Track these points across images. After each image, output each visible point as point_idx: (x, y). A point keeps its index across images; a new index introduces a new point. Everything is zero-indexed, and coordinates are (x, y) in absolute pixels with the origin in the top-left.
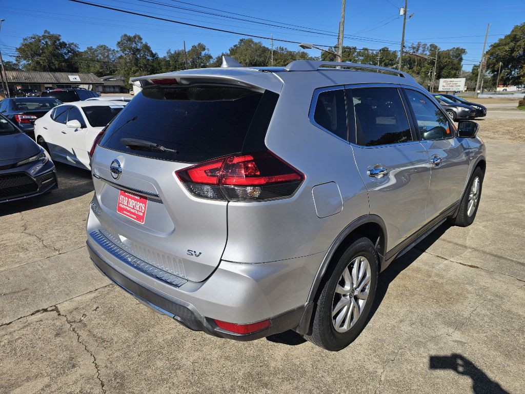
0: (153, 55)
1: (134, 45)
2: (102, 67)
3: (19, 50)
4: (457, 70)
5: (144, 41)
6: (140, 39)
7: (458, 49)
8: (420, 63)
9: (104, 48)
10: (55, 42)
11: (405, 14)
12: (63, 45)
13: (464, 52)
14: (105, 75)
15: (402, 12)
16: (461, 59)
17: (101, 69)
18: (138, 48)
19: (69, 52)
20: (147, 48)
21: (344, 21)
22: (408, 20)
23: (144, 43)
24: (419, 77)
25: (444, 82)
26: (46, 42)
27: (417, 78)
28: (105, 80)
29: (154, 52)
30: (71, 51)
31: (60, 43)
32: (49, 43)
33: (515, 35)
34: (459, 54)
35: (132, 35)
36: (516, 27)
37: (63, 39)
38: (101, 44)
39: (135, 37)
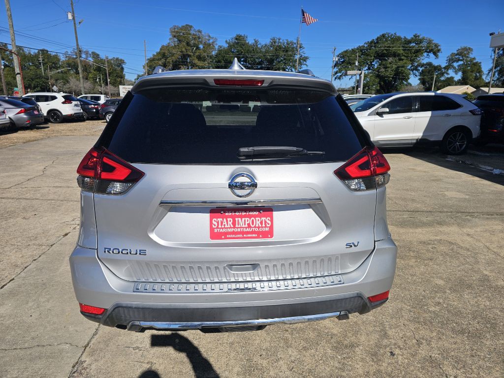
4: (121, 78)
7: (117, 59)
8: (86, 69)
11: (74, 19)
13: (124, 62)
15: (70, 17)
16: (122, 69)
21: (11, 15)
22: (78, 26)
24: (89, 82)
25: (124, 88)
27: (87, 83)
33: (164, 53)
34: (120, 64)
36: (163, 47)
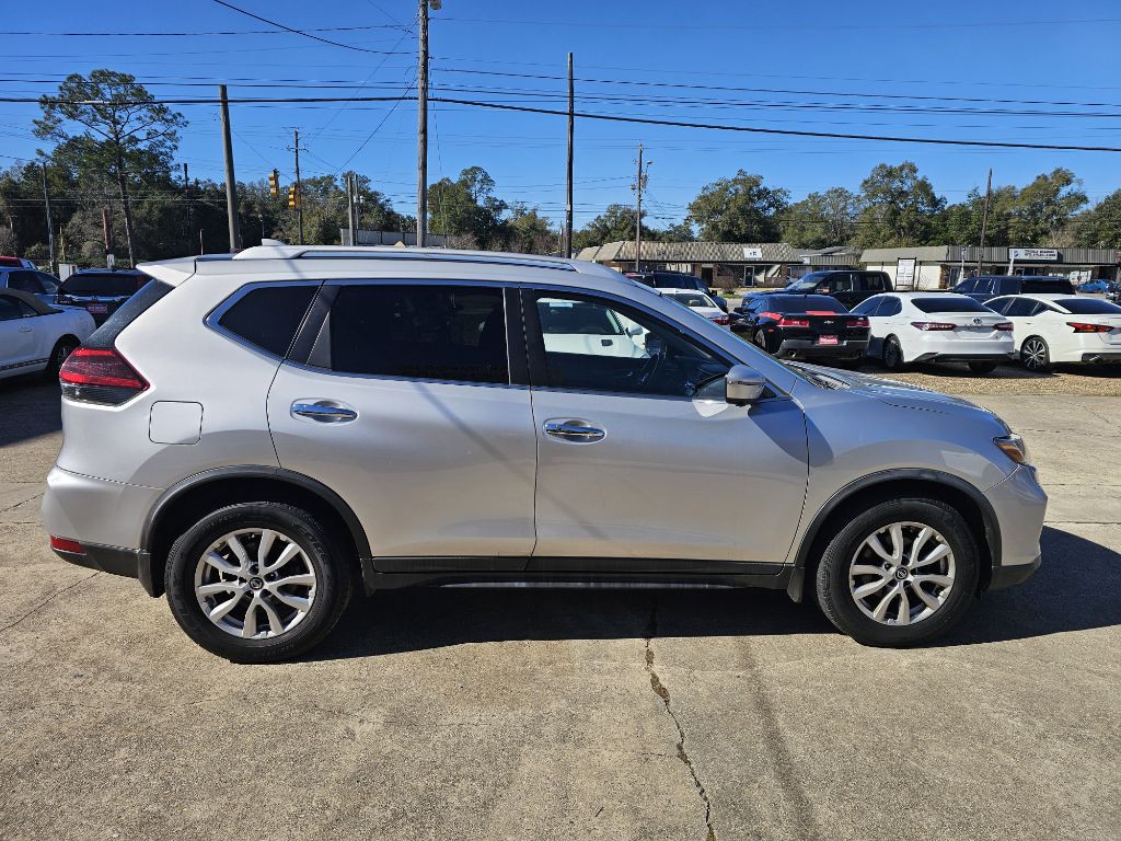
0: (935, 202)
1: (897, 184)
2: (826, 230)
3: (691, 207)
5: (920, 176)
6: (914, 170)
9: (840, 193)
10: (751, 189)
12: (763, 194)
14: (830, 246)
17: (825, 233)
18: (905, 189)
19: (771, 205)
20: (924, 187)
23: (920, 178)
26: (736, 190)
28: (826, 255)
29: (938, 196)
30: (776, 203)
31: (759, 191)
32: (741, 192)
35: (896, 164)
37: (767, 183)
38: (836, 187)
39: (902, 168)
